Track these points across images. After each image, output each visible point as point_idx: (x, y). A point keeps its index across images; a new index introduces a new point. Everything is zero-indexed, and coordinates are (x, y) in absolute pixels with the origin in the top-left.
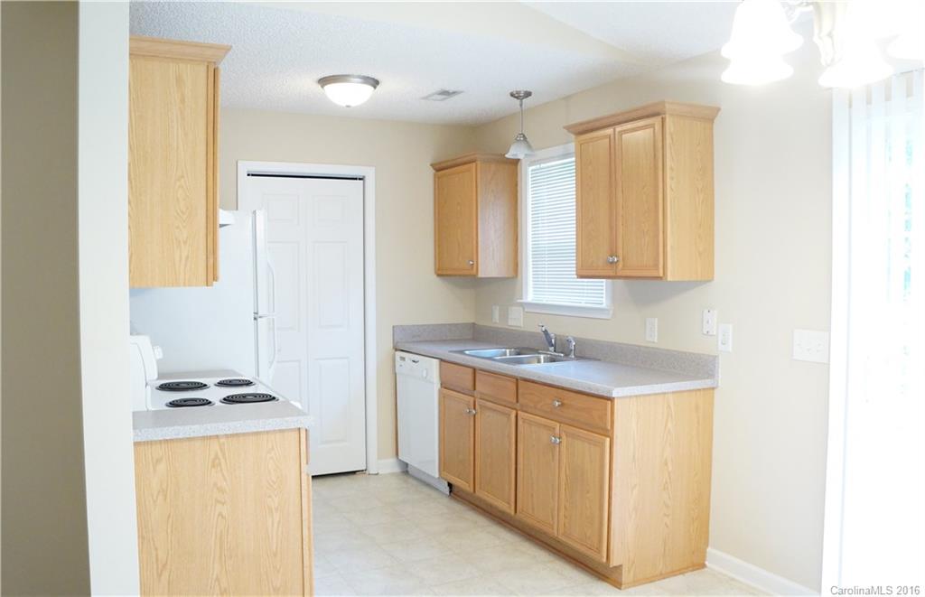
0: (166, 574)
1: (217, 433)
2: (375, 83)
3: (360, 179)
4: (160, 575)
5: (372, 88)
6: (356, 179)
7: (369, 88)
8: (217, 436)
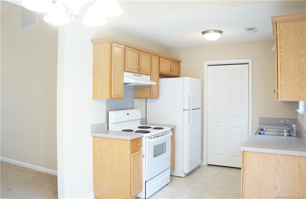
0: (99, 170)
1: (110, 137)
2: (221, 32)
3: (247, 64)
4: (98, 170)
5: (220, 34)
6: (246, 64)
7: (219, 34)
8: (110, 138)
